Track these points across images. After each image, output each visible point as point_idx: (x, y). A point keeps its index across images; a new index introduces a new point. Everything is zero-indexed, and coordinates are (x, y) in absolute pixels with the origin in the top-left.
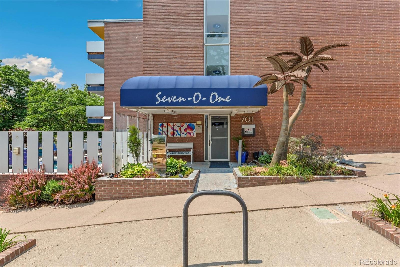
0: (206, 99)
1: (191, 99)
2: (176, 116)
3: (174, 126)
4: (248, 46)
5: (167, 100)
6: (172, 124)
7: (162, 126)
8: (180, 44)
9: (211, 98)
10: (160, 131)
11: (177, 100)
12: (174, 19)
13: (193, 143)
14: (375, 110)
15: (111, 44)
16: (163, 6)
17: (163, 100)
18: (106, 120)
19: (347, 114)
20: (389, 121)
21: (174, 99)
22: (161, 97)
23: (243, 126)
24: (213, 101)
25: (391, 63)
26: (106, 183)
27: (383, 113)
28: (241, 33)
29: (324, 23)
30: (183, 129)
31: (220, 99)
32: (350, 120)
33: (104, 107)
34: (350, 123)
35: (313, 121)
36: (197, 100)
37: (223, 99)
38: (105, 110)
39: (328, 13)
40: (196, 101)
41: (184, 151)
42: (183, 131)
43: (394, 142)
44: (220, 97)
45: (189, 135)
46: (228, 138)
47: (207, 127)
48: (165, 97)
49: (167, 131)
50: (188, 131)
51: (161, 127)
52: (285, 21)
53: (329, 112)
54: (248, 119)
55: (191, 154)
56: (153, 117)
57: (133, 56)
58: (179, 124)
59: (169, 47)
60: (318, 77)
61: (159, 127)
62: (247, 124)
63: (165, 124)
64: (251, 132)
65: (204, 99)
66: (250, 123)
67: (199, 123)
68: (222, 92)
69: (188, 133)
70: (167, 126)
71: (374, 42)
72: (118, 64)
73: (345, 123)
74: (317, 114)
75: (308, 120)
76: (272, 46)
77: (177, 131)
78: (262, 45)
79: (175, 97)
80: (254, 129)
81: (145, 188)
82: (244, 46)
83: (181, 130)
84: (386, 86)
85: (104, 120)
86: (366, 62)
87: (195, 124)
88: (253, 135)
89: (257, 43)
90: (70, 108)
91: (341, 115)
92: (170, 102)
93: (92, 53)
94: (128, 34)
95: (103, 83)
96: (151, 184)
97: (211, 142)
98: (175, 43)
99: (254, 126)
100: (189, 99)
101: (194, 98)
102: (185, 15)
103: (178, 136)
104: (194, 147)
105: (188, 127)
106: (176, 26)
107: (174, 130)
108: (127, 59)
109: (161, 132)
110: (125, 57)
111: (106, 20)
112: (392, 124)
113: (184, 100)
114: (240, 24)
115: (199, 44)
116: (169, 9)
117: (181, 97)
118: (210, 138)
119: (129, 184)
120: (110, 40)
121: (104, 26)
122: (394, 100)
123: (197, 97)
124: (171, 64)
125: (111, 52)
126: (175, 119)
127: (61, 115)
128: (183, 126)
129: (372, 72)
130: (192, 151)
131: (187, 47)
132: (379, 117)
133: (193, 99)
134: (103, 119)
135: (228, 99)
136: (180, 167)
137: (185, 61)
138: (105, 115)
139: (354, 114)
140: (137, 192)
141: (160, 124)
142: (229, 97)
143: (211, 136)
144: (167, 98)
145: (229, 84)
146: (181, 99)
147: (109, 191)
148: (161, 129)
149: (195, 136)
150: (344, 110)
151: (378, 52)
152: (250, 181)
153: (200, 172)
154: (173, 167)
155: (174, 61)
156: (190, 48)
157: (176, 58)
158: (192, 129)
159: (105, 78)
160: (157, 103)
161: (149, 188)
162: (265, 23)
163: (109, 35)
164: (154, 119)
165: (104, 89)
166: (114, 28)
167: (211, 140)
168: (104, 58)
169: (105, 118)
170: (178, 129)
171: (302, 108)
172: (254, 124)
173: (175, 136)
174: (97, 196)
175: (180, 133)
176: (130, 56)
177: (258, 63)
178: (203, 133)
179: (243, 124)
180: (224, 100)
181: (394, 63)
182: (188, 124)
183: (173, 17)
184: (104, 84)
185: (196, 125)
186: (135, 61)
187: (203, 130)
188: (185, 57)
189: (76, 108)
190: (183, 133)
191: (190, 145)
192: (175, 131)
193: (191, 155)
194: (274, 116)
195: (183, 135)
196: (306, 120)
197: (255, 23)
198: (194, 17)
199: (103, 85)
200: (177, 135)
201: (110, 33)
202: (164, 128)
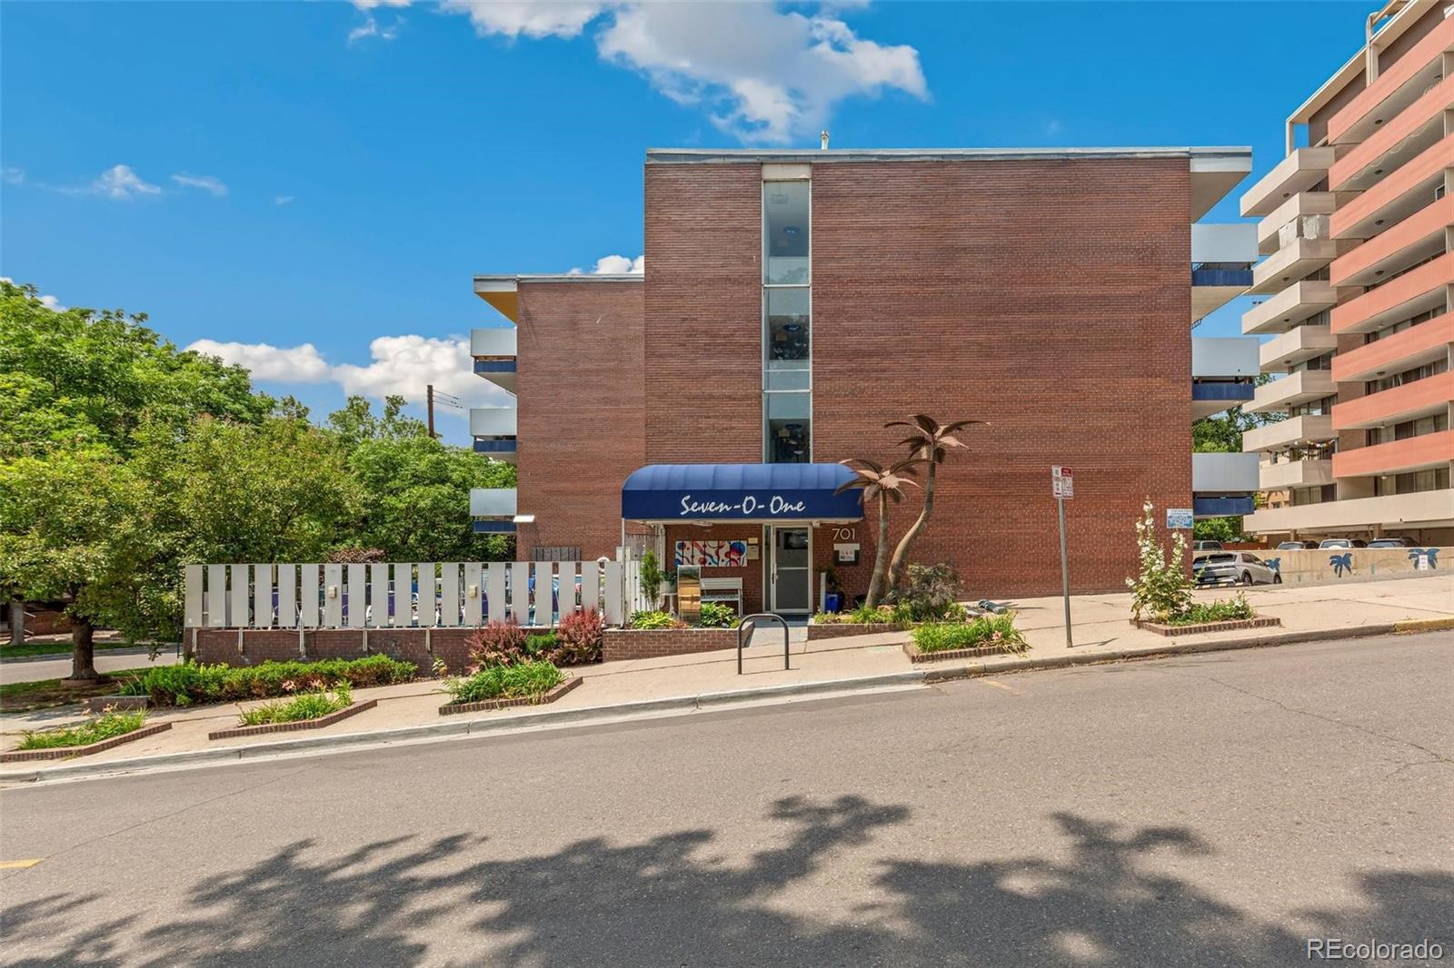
0: (763, 506)
1: (739, 506)
2: (709, 528)
3: (705, 546)
4: (846, 396)
5: (699, 509)
6: (701, 543)
7: (682, 546)
8: (716, 392)
9: (772, 505)
10: (677, 556)
11: (716, 508)
12: (705, 345)
13: (741, 579)
14: (1078, 516)
15: (533, 337)
16: (684, 320)
17: (692, 509)
18: (522, 524)
19: (1029, 523)
20: (1105, 535)
21: (711, 507)
22: (689, 503)
23: (837, 547)
24: (775, 509)
25: (1107, 430)
26: (619, 636)
27: (1093, 521)
28: (832, 371)
29: (987, 355)
30: (722, 552)
31: (786, 507)
32: (1034, 534)
33: (515, 490)
34: (1034, 540)
35: (967, 535)
36: (749, 507)
37: (791, 506)
38: (518, 499)
39: (993, 337)
40: (748, 509)
41: (725, 593)
42: (722, 556)
43: (1115, 575)
44: (787, 504)
45: (734, 565)
46: (807, 570)
47: (768, 548)
48: (696, 504)
49: (693, 557)
50: (732, 556)
51: (679, 548)
52: (914, 351)
53: (995, 519)
54: (845, 534)
55: (738, 599)
56: (664, 531)
57: (589, 366)
58: (714, 544)
59: (695, 398)
60: (975, 454)
61: (677, 550)
62: (844, 542)
63: (688, 544)
64: (852, 557)
65: (760, 507)
66: (850, 541)
67: (754, 540)
68: (791, 496)
69: (731, 560)
70: (691, 547)
71: (1077, 391)
72: (551, 385)
73: (1026, 540)
74: (975, 523)
75: (958, 535)
76: (890, 398)
77: (711, 557)
78: (872, 396)
79: (713, 503)
80: (857, 552)
81: (675, 643)
82: (839, 396)
83: (717, 554)
84: (1100, 472)
85: (515, 524)
86: (1064, 427)
87: (744, 543)
88: (855, 563)
89: (862, 391)
90: (417, 491)
91: (1019, 525)
92: (704, 511)
93: (486, 357)
94: (576, 312)
95: (514, 433)
96: (684, 636)
97: (776, 577)
98: (707, 391)
99: (857, 547)
100: (736, 507)
101: (744, 505)
102: (725, 337)
103: (713, 565)
104: (743, 587)
105: (732, 548)
106: (710, 357)
107: (705, 554)
108: (574, 372)
109: (681, 559)
110: (570, 369)
111: (519, 276)
112: (1109, 542)
113: (728, 509)
114: (830, 355)
115: (753, 391)
116: (694, 324)
117: (722, 504)
118: (774, 569)
119: (651, 637)
120: (533, 326)
121: (516, 290)
122: (1113, 498)
123: (750, 503)
124: (700, 428)
125: (532, 355)
126: (708, 533)
127: (393, 509)
128: (722, 547)
129: (1075, 445)
130: (740, 593)
131: (730, 398)
132: (1087, 529)
133: (742, 507)
134: (514, 521)
135: (799, 507)
136: (723, 616)
137: (726, 423)
138: (520, 512)
139: (1042, 523)
140: (662, 649)
141: (677, 543)
142: (801, 503)
143: (775, 565)
144: (699, 505)
145: (801, 482)
146: (722, 507)
147: (622, 647)
148: (681, 552)
149: (745, 565)
150: (1024, 514)
151: (1084, 410)
152: (824, 631)
153: (753, 626)
154: (710, 616)
155: (703, 423)
156: (735, 399)
157: (709, 417)
158: (740, 552)
159: (518, 421)
160: (683, 513)
161: (681, 642)
162: (877, 354)
163: (529, 314)
164: (666, 534)
165: (515, 446)
166: (541, 296)
167: (775, 572)
168: (515, 371)
169: (518, 519)
170: (712, 552)
171: (926, 519)
172: (857, 543)
173: (707, 565)
174: (606, 655)
175: (716, 560)
176: (581, 366)
177: (863, 429)
178: (760, 559)
179: (836, 542)
180: (792, 509)
181: (1114, 430)
182: (732, 542)
183: (703, 340)
184: (516, 434)
185: (748, 545)
186: (595, 379)
187: (760, 555)
188: (725, 417)
189: (434, 491)
190: (723, 561)
191: (736, 583)
192: (707, 557)
193: (737, 602)
194: (895, 527)
195: (722, 564)
196: (954, 535)
197: (857, 354)
198: (743, 340)
199: (513, 438)
200: (710, 564)
201: (531, 309)
202: (685, 550)
